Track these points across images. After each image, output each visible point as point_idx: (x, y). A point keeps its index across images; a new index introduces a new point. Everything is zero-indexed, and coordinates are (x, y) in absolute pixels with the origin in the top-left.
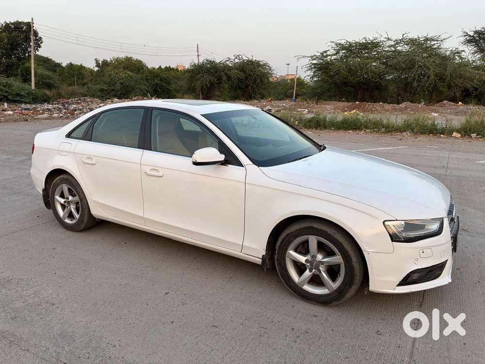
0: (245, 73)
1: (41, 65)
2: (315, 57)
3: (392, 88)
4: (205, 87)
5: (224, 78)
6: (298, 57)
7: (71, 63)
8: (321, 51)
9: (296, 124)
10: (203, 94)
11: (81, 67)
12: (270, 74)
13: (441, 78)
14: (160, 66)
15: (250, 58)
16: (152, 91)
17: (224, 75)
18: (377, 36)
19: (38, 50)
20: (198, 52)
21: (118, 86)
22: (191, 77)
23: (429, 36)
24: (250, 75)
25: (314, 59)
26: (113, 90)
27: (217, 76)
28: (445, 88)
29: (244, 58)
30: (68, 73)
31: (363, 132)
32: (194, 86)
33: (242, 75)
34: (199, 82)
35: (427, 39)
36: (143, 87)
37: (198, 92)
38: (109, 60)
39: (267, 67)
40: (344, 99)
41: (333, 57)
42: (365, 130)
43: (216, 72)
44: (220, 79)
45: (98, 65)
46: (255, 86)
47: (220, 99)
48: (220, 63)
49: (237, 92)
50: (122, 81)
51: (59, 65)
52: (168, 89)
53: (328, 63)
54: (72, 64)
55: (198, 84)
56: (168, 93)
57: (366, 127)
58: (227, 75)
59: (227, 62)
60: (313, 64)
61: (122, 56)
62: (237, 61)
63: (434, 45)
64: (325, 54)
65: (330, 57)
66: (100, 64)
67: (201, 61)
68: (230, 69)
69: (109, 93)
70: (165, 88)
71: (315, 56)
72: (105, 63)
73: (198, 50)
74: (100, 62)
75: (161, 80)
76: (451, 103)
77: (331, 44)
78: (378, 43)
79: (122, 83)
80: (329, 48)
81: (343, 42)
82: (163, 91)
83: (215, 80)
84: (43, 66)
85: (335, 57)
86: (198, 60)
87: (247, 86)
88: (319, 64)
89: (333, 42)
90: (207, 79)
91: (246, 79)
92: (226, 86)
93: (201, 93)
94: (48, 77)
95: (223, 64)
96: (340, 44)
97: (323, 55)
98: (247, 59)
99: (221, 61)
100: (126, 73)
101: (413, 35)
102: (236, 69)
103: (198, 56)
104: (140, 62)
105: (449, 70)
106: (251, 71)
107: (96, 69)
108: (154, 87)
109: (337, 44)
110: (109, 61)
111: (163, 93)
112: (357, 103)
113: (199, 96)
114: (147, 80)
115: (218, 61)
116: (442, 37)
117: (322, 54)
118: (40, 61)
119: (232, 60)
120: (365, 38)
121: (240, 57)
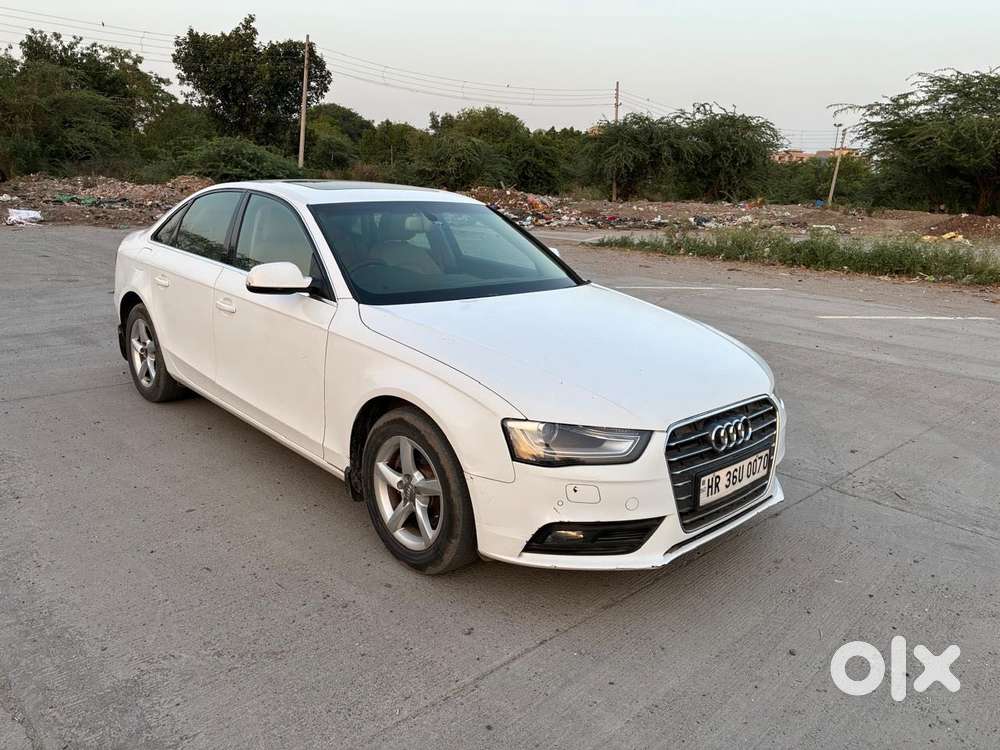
0: (714, 142)
1: (337, 124)
2: (878, 108)
4: (624, 171)
5: (666, 153)
7: (388, 122)
8: (895, 95)
9: (765, 254)
10: (619, 185)
11: (406, 129)
12: (772, 145)
14: (553, 128)
15: (730, 110)
16: (516, 176)
17: (665, 148)
19: (323, 97)
20: (617, 98)
21: (451, 166)
22: (600, 149)
24: (725, 148)
25: (876, 114)
26: (443, 173)
27: (652, 148)
29: (716, 110)
30: (381, 140)
31: (915, 280)
32: (602, 169)
33: (706, 148)
34: (612, 159)
36: (500, 168)
37: (609, 182)
38: (455, 115)
39: (769, 132)
40: (942, 207)
41: (922, 109)
42: (921, 277)
43: (651, 139)
44: (656, 155)
45: (434, 125)
46: (733, 171)
47: (656, 197)
48: (660, 122)
49: (693, 183)
50: (460, 155)
51: (368, 125)
52: (549, 175)
53: (909, 122)
54: (391, 123)
55: (609, 165)
56: (548, 182)
57: (926, 269)
58: (672, 146)
59: (678, 120)
60: (873, 124)
61: (480, 106)
62: (699, 116)
64: (902, 101)
65: (913, 108)
66: (438, 123)
67: (621, 118)
68: (680, 133)
69: (434, 179)
70: (542, 172)
71: (878, 104)
72: (448, 121)
73: (617, 94)
74: (440, 120)
75: (537, 155)
77: (919, 78)
79: (458, 160)
80: (915, 88)
81: (948, 74)
82: (540, 178)
83: (647, 157)
84: (342, 125)
85: (928, 107)
86: (617, 115)
87: (717, 171)
88: (887, 125)
89: (925, 75)
90: (626, 156)
91: (716, 156)
92: (670, 170)
93: (615, 185)
94: (341, 147)
95: (667, 123)
96: (941, 79)
97: (899, 103)
98: (723, 112)
99: (663, 118)
100: (469, 141)
102: (693, 134)
103: (617, 105)
104: (513, 119)
106: (729, 139)
107: (432, 132)
108: (521, 168)
109: (933, 80)
110: (455, 117)
111: (538, 183)
113: (611, 189)
114: (509, 154)
115: (655, 117)
117: (895, 100)
118: (336, 117)
119: (689, 116)
121: (707, 107)
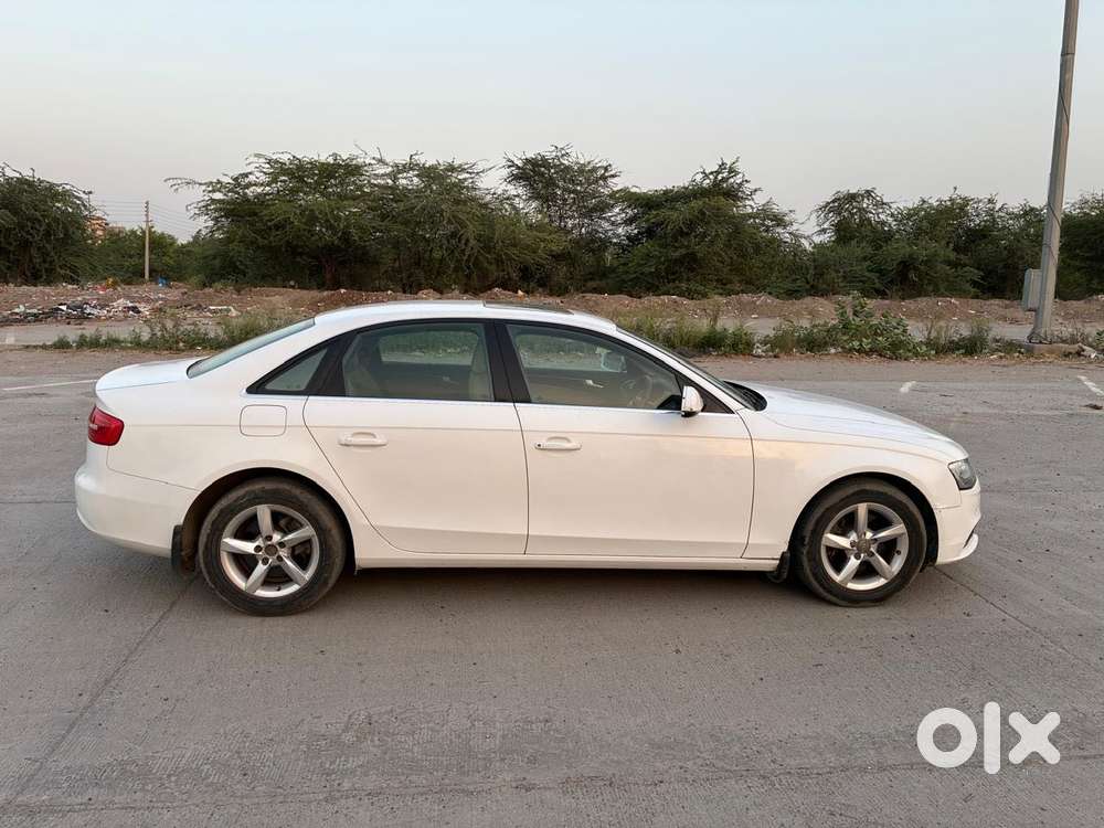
0: (16, 211)
2: (219, 186)
3: (387, 259)
6: (175, 181)
8: (234, 174)
13: (487, 244)
18: (356, 152)
23: (456, 163)
24: (33, 219)
25: (217, 191)
28: (491, 264)
29: (9, 172)
35: (451, 168)
40: (292, 283)
41: (263, 190)
53: (248, 200)
60: (214, 201)
63: (465, 179)
64: (243, 181)
65: (255, 188)
71: (218, 182)
76: (507, 292)
77: (256, 160)
78: (358, 167)
80: (252, 168)
81: (285, 158)
85: (268, 188)
88: (228, 203)
89: (261, 156)
91: (22, 228)
96: (277, 162)
97: (239, 182)
98: (18, 175)
101: (428, 159)
105: (499, 231)
106: (36, 208)
109: (270, 162)
112: (343, 291)
116: (479, 167)
117: (236, 179)
120: (335, 155)
